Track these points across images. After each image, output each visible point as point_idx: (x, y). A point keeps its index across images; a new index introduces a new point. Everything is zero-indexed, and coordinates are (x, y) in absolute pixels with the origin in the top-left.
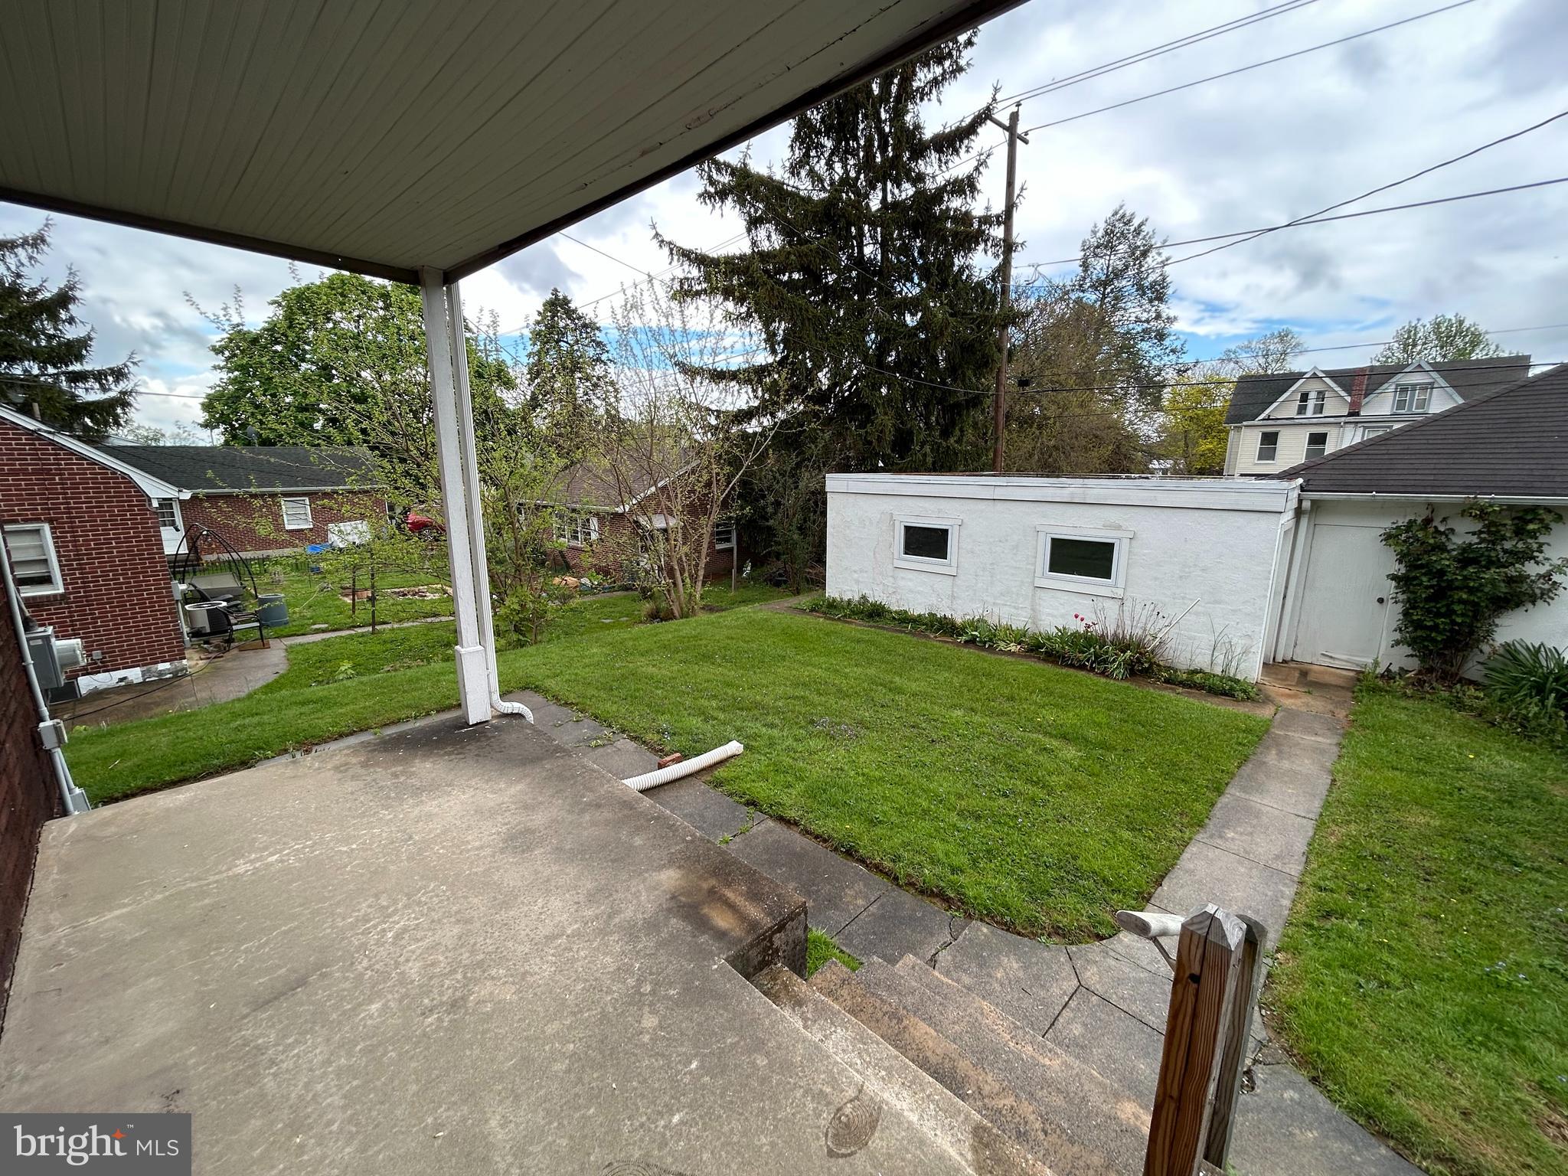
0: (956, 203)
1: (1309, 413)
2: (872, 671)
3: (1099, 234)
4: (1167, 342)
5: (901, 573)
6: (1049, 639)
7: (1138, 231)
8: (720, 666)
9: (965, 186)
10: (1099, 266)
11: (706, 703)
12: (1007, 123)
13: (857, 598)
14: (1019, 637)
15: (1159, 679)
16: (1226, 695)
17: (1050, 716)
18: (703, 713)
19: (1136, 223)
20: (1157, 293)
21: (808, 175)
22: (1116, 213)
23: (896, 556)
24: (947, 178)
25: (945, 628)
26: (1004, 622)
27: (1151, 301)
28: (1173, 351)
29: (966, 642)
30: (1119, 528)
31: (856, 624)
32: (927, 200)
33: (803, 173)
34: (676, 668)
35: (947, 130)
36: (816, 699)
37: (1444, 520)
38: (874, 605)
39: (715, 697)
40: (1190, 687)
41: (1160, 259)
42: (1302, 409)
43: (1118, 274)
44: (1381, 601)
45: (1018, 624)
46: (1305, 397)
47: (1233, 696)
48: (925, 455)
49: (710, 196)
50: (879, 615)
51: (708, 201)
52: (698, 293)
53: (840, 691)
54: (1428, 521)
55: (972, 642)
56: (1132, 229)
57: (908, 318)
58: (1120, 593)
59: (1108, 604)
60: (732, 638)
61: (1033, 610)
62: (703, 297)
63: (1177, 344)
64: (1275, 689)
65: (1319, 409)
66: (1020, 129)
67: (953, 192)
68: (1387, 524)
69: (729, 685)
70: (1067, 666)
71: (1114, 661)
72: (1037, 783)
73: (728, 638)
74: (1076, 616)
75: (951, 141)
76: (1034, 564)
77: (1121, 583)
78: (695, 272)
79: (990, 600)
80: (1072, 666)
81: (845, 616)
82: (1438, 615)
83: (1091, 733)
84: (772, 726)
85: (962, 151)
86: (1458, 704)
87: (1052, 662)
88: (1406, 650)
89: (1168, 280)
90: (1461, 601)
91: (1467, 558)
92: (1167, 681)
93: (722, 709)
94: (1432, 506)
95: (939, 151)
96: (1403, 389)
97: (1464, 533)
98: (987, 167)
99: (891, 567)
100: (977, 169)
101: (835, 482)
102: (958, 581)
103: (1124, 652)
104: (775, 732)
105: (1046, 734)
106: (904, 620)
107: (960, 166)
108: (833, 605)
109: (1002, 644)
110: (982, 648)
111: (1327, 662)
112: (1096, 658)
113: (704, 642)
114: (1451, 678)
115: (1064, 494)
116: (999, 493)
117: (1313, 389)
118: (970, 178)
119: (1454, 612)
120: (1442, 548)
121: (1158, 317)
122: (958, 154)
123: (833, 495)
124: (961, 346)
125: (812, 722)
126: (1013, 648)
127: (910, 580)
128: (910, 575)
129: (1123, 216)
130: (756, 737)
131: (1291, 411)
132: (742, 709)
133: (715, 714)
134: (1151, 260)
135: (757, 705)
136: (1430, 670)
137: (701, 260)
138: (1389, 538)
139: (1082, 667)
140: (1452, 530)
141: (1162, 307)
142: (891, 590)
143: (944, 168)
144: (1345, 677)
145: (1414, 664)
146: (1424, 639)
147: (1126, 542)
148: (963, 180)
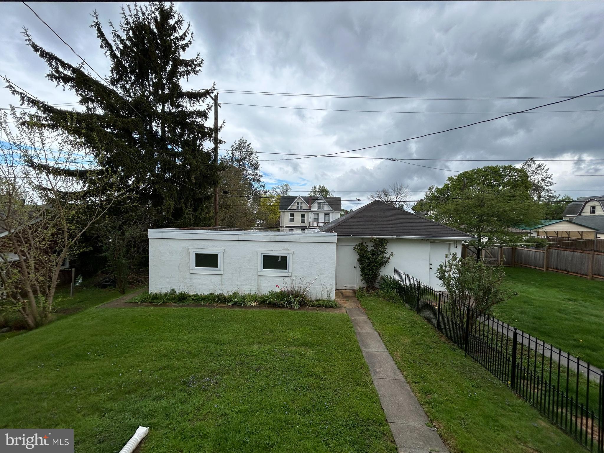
0: (199, 120)
1: (299, 208)
2: (200, 334)
3: (237, 144)
4: (260, 183)
5: (194, 276)
6: (267, 297)
7: (249, 146)
8: (94, 360)
9: (203, 114)
10: (237, 155)
11: (96, 399)
12: (214, 98)
13: (169, 291)
14: (254, 298)
15: (309, 306)
16: (330, 307)
17: (291, 336)
18: (98, 409)
19: (248, 143)
20: (256, 167)
21: (121, 87)
22: (241, 139)
23: (191, 268)
24: (195, 109)
25: (221, 299)
26: (246, 292)
27: (254, 169)
28: (262, 186)
29: (232, 305)
30: (288, 250)
31: (175, 306)
32: (185, 115)
33: (119, 86)
34: (53, 374)
35: (194, 92)
36: (177, 363)
37: (366, 243)
38: (181, 294)
39: (101, 390)
40: (320, 307)
41: (256, 156)
42: (298, 207)
43: (244, 158)
44: (355, 267)
45: (252, 293)
46: (298, 204)
47: (333, 307)
48: (190, 219)
49: (56, 78)
50: (184, 299)
51: (54, 80)
52: (44, 126)
53: (189, 353)
54: (362, 243)
55: (235, 304)
56: (247, 145)
57: (177, 160)
58: (290, 274)
59: (287, 279)
60: (96, 335)
61: (258, 285)
62: (47, 128)
63: (263, 184)
64: (340, 301)
65: (301, 207)
66: (219, 102)
67: (197, 115)
68: (354, 244)
69: (108, 374)
70: (277, 307)
71: (294, 302)
72: (312, 376)
73: (92, 336)
74: (277, 286)
75: (195, 96)
76: (258, 266)
77: (290, 271)
78: (41, 114)
79: (240, 283)
80: (279, 307)
81: (164, 302)
82: (370, 270)
83: (310, 340)
84: (159, 398)
85: (201, 101)
86: (378, 295)
87: (271, 307)
88: (364, 281)
89: (259, 164)
90: (374, 266)
91: (373, 253)
92: (312, 306)
93: (112, 399)
94: (362, 239)
95: (190, 98)
96: (318, 203)
97: (370, 247)
98: (211, 110)
99: (188, 274)
100: (207, 109)
101: (153, 233)
102: (224, 277)
103: (297, 298)
104: (164, 403)
105: (296, 345)
106: (198, 300)
107: (200, 106)
108: (156, 298)
109: (249, 303)
110: (240, 306)
111: (345, 288)
112: (287, 302)
113: (72, 344)
114: (374, 288)
115: (267, 238)
116: (241, 238)
117: (300, 201)
118: (204, 112)
119: (373, 269)
120: (367, 251)
121: (257, 174)
122: (199, 102)
123: (153, 240)
124: (203, 176)
125: (185, 383)
126: (254, 304)
127: (199, 279)
128: (199, 276)
129: (243, 140)
130: (152, 414)
131: (295, 208)
132: (129, 393)
133: (109, 406)
134: (253, 157)
135: (140, 384)
136: (369, 287)
137: (47, 109)
138: (355, 249)
139: (283, 307)
140: (368, 246)
141: (258, 171)
142: (189, 285)
143: (192, 105)
144: (350, 292)
145: (365, 285)
146: (368, 278)
147: (291, 255)
148: (201, 112)
